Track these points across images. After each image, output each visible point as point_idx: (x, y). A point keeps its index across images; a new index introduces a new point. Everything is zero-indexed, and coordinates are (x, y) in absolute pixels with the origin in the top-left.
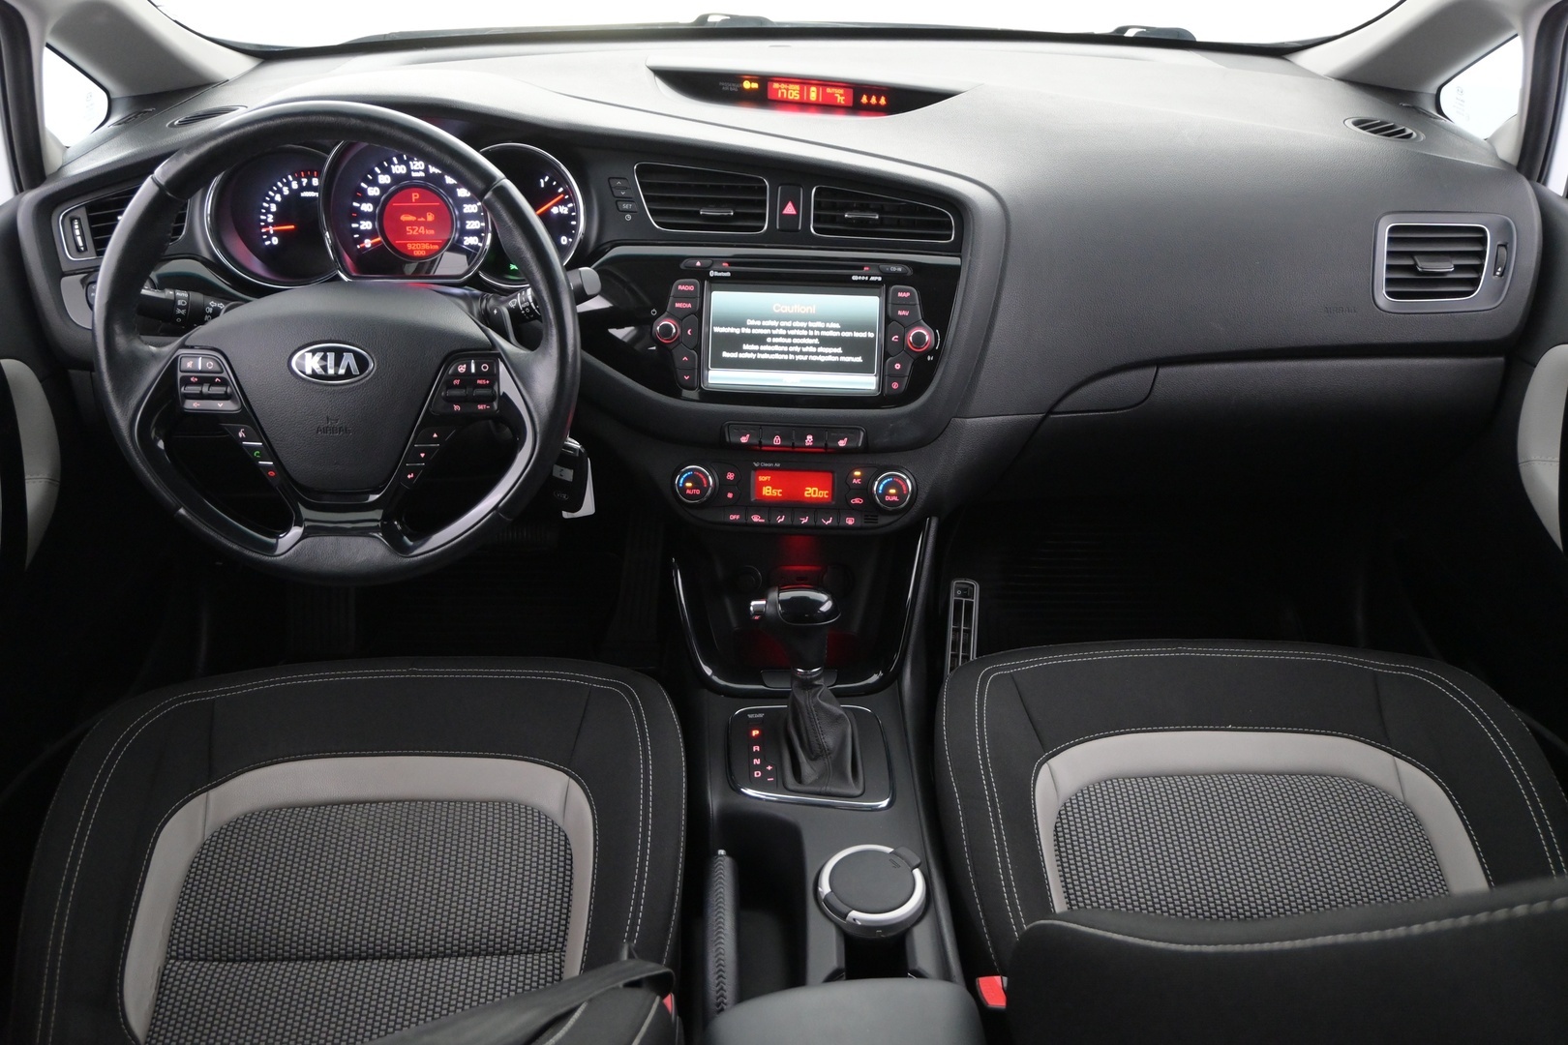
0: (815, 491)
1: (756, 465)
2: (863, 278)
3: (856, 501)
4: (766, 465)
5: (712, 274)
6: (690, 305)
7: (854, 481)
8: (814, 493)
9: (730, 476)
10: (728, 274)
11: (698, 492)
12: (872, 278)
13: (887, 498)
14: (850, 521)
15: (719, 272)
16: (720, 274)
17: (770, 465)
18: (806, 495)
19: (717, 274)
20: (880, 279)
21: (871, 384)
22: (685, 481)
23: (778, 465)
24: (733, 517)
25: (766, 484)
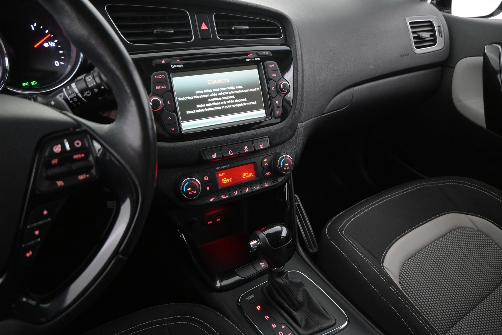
0: (247, 174)
1: (217, 169)
2: (251, 60)
3: (268, 174)
4: (222, 167)
5: (173, 66)
6: (165, 87)
7: (265, 164)
8: (247, 176)
9: (206, 178)
10: (182, 66)
11: (195, 192)
12: (256, 59)
13: (285, 168)
14: (267, 185)
15: (177, 65)
16: (177, 66)
17: (224, 167)
18: (243, 178)
19: (175, 66)
20: (259, 59)
21: (263, 114)
22: (187, 188)
23: (228, 166)
24: (212, 200)
25: (223, 177)
